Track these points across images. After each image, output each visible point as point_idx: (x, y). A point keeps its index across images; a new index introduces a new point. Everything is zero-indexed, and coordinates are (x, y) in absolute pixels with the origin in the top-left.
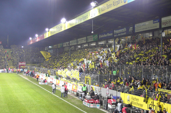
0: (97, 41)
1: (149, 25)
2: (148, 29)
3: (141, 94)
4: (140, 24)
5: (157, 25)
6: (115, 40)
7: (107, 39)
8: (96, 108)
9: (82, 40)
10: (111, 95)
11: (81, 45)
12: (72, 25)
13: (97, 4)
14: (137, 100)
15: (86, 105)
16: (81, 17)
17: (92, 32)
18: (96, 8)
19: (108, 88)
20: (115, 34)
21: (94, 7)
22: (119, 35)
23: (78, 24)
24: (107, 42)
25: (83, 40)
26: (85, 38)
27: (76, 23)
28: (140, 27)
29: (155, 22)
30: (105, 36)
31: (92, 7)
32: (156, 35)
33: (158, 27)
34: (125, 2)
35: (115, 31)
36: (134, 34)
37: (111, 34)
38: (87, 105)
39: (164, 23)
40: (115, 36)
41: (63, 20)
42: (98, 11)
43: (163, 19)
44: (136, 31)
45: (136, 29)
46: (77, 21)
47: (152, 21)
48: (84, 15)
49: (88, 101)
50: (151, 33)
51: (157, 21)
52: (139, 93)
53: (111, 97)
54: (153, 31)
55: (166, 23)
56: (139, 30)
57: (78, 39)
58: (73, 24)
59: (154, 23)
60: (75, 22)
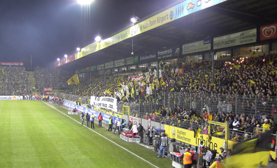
0: (137, 64)
1: (199, 46)
2: (198, 51)
3: (189, 127)
4: (188, 45)
5: (208, 47)
6: (158, 63)
7: (149, 61)
8: (136, 143)
9: (120, 63)
10: (153, 128)
11: (119, 68)
12: (108, 44)
13: (138, 20)
14: (184, 133)
15: (124, 139)
16: (119, 35)
17: (132, 53)
18: (137, 25)
19: (149, 119)
20: (159, 56)
21: (135, 24)
22: (164, 57)
23: (115, 43)
24: (150, 65)
25: (121, 62)
26: (124, 60)
27: (113, 42)
28: (188, 48)
29: (207, 42)
30: (147, 57)
31: (132, 23)
32: (207, 58)
33: (209, 48)
34: (171, 19)
35: (159, 53)
36: (181, 56)
37: (155, 56)
38: (125, 138)
39: (216, 44)
40: (159, 58)
41: (98, 38)
42: (139, 28)
43: (216, 40)
44: (183, 53)
45: (183, 51)
46: (115, 40)
47: (203, 41)
48: (123, 33)
49: (126, 134)
50: (201, 55)
51: (208, 42)
52: (186, 126)
53: (154, 130)
54: (203, 53)
55: (219, 44)
56: (187, 52)
57: (116, 62)
58: (109, 43)
59: (204, 44)
60: (111, 41)
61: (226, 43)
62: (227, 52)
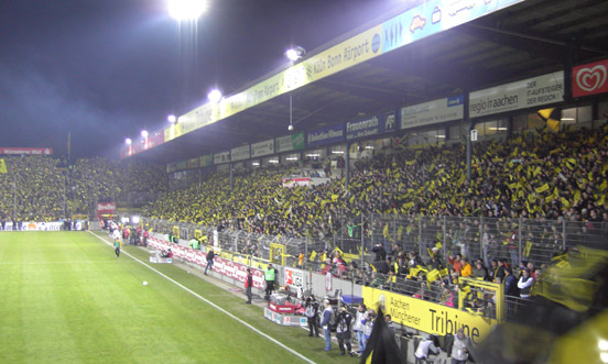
0: (301, 151)
1: (438, 109)
3: (416, 291)
4: (414, 107)
5: (457, 111)
6: (348, 148)
7: (328, 145)
8: (299, 326)
9: (264, 147)
10: (336, 293)
11: (261, 159)
12: (236, 107)
13: (302, 55)
14: (405, 305)
15: (273, 319)
16: (260, 86)
17: (290, 128)
18: (301, 65)
19: (329, 274)
20: (350, 133)
21: (296, 63)
22: (360, 135)
23: (252, 104)
24: (329, 153)
25: (266, 146)
26: (272, 141)
27: (249, 102)
28: (414, 115)
29: (454, 102)
30: (323, 136)
31: (289, 60)
32: (456, 138)
33: (460, 116)
34: (375, 52)
35: (349, 126)
36: (398, 132)
37: (340, 133)
38: (276, 317)
39: (474, 106)
40: (349, 137)
41: (215, 95)
42: (305, 71)
43: (474, 96)
44: (403, 127)
45: (403, 121)
46: (252, 98)
47: (446, 99)
48: (269, 82)
49: (278, 307)
50: (443, 131)
51: (458, 101)
52: (409, 289)
53: (339, 298)
54: (447, 126)
55: (481, 105)
56: (411, 123)
57: (254, 145)
58: (241, 105)
59: (449, 106)
60: (245, 99)
61: (496, 105)
62: (500, 122)
